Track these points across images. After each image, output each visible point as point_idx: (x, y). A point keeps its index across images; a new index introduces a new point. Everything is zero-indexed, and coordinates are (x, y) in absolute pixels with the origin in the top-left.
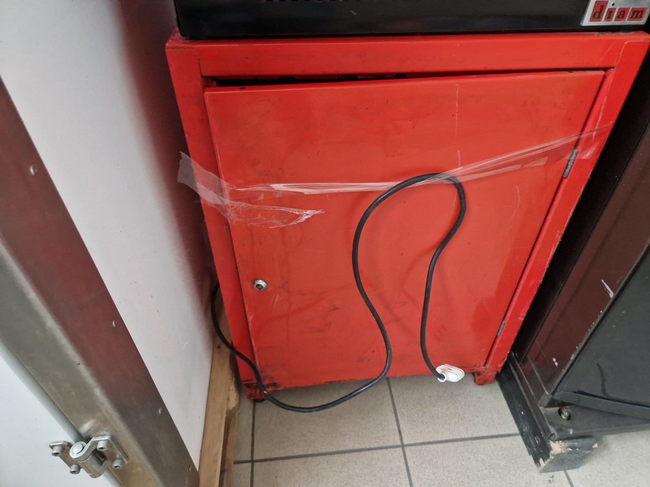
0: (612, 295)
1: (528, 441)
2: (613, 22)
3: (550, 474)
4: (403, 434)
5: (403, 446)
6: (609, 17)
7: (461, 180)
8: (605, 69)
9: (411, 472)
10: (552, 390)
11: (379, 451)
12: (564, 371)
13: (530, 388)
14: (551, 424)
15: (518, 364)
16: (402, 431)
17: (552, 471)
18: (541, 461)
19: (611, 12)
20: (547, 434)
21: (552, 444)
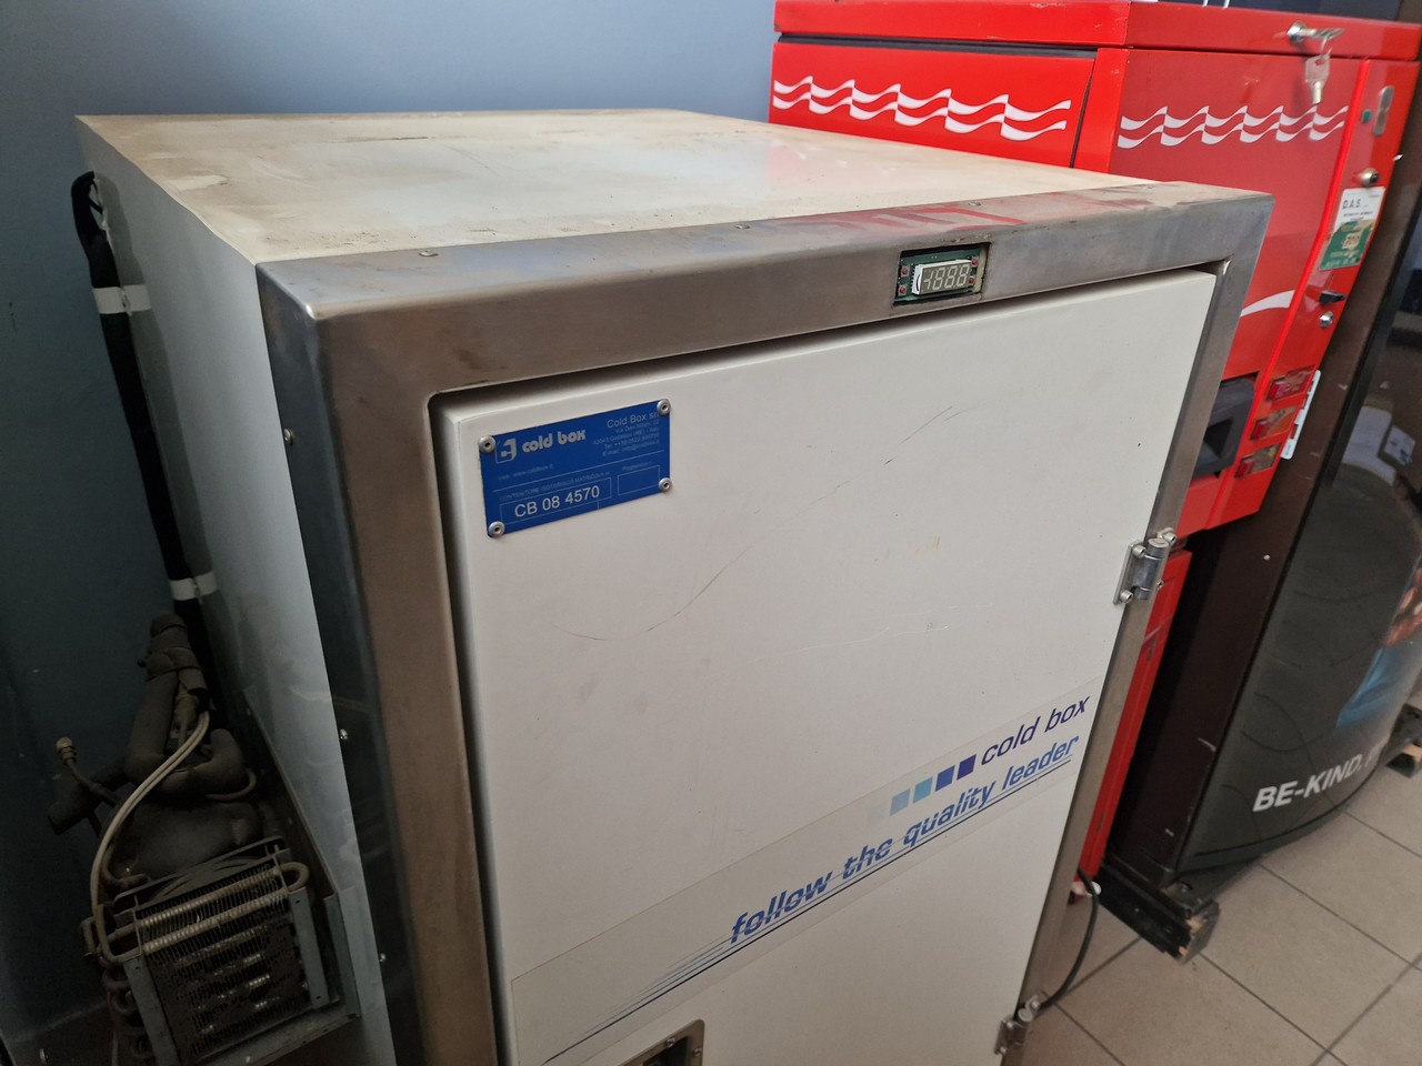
0: (1213, 748)
1: (1155, 939)
9: (1083, 1026)
10: (1174, 864)
12: (1183, 838)
14: (1179, 901)
17: (1190, 958)
18: (1181, 950)
20: (1182, 915)
21: (1189, 923)
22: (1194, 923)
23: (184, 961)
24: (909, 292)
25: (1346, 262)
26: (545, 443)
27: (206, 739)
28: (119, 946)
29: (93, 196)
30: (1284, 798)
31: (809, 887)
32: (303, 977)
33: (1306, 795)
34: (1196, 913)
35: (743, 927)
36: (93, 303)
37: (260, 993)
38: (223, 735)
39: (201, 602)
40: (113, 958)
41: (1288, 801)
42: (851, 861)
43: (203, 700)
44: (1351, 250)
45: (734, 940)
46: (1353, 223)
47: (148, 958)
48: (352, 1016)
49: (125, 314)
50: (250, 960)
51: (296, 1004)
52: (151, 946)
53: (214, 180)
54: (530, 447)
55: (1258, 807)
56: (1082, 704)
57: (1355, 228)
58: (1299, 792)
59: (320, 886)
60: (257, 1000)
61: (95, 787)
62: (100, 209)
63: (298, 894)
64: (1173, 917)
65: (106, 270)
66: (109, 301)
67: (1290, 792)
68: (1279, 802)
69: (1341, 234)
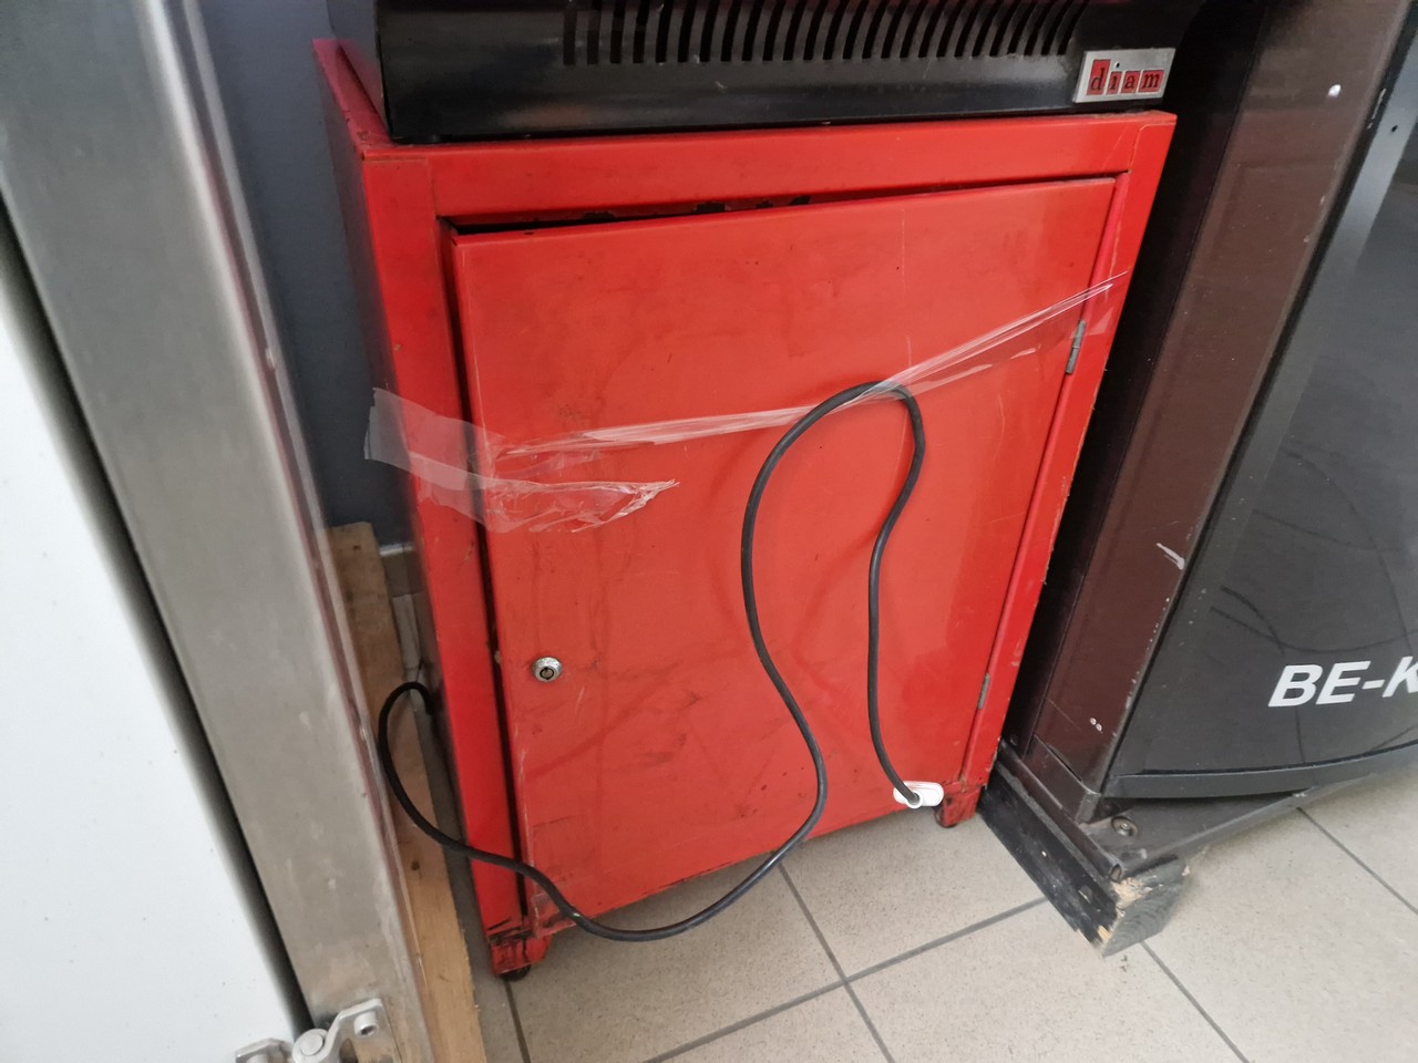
0: (1181, 563)
1: (1066, 904)
2: (1120, 95)
3: (1120, 955)
4: (838, 960)
5: (846, 982)
6: (1113, 87)
7: (914, 391)
8: (1114, 174)
9: (877, 1027)
10: (1099, 783)
11: (802, 1006)
12: (1116, 736)
13: (1052, 797)
14: (1107, 849)
15: (1019, 761)
16: (835, 954)
17: (1121, 949)
18: (1102, 931)
19: (1115, 78)
20: (1104, 871)
21: (1117, 888)
22: (1127, 892)
34: (1133, 874)
64: (1095, 876)
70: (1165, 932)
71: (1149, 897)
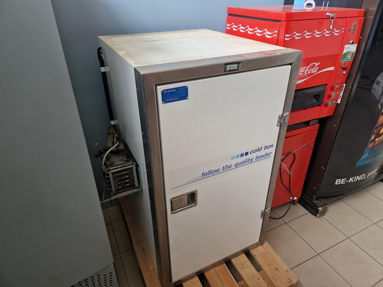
0: (324, 169)
1: (312, 212)
2: (314, 123)
4: (285, 221)
7: (295, 153)
8: (314, 130)
10: (316, 195)
11: (281, 226)
12: (318, 189)
13: (309, 198)
14: (317, 204)
15: (304, 194)
17: (320, 217)
18: (317, 215)
20: (317, 206)
21: (319, 209)
22: (320, 209)
23: (117, 175)
24: (227, 70)
25: (348, 60)
26: (170, 91)
27: (118, 145)
28: (108, 171)
29: (101, 51)
30: (343, 182)
31: (216, 170)
32: (134, 181)
33: (349, 182)
34: (321, 207)
35: (204, 175)
36: (100, 70)
37: (127, 183)
38: (121, 144)
39: (116, 125)
40: (107, 172)
41: (345, 183)
42: (224, 167)
43: (118, 139)
44: (349, 58)
45: (202, 177)
46: (349, 52)
47: (113, 173)
48: (142, 189)
49: (105, 72)
50: (127, 177)
51: (133, 186)
52: (113, 171)
53: (125, 52)
54: (168, 92)
55: (336, 184)
56: (272, 146)
57: (350, 53)
58: (347, 181)
59: (137, 166)
60: (127, 184)
61: (102, 151)
62: (102, 53)
63: (134, 166)
64: (316, 208)
65: (102, 64)
66: (103, 69)
67: (345, 181)
68: (342, 183)
69: (346, 54)
70: (325, 215)
71: (323, 210)
